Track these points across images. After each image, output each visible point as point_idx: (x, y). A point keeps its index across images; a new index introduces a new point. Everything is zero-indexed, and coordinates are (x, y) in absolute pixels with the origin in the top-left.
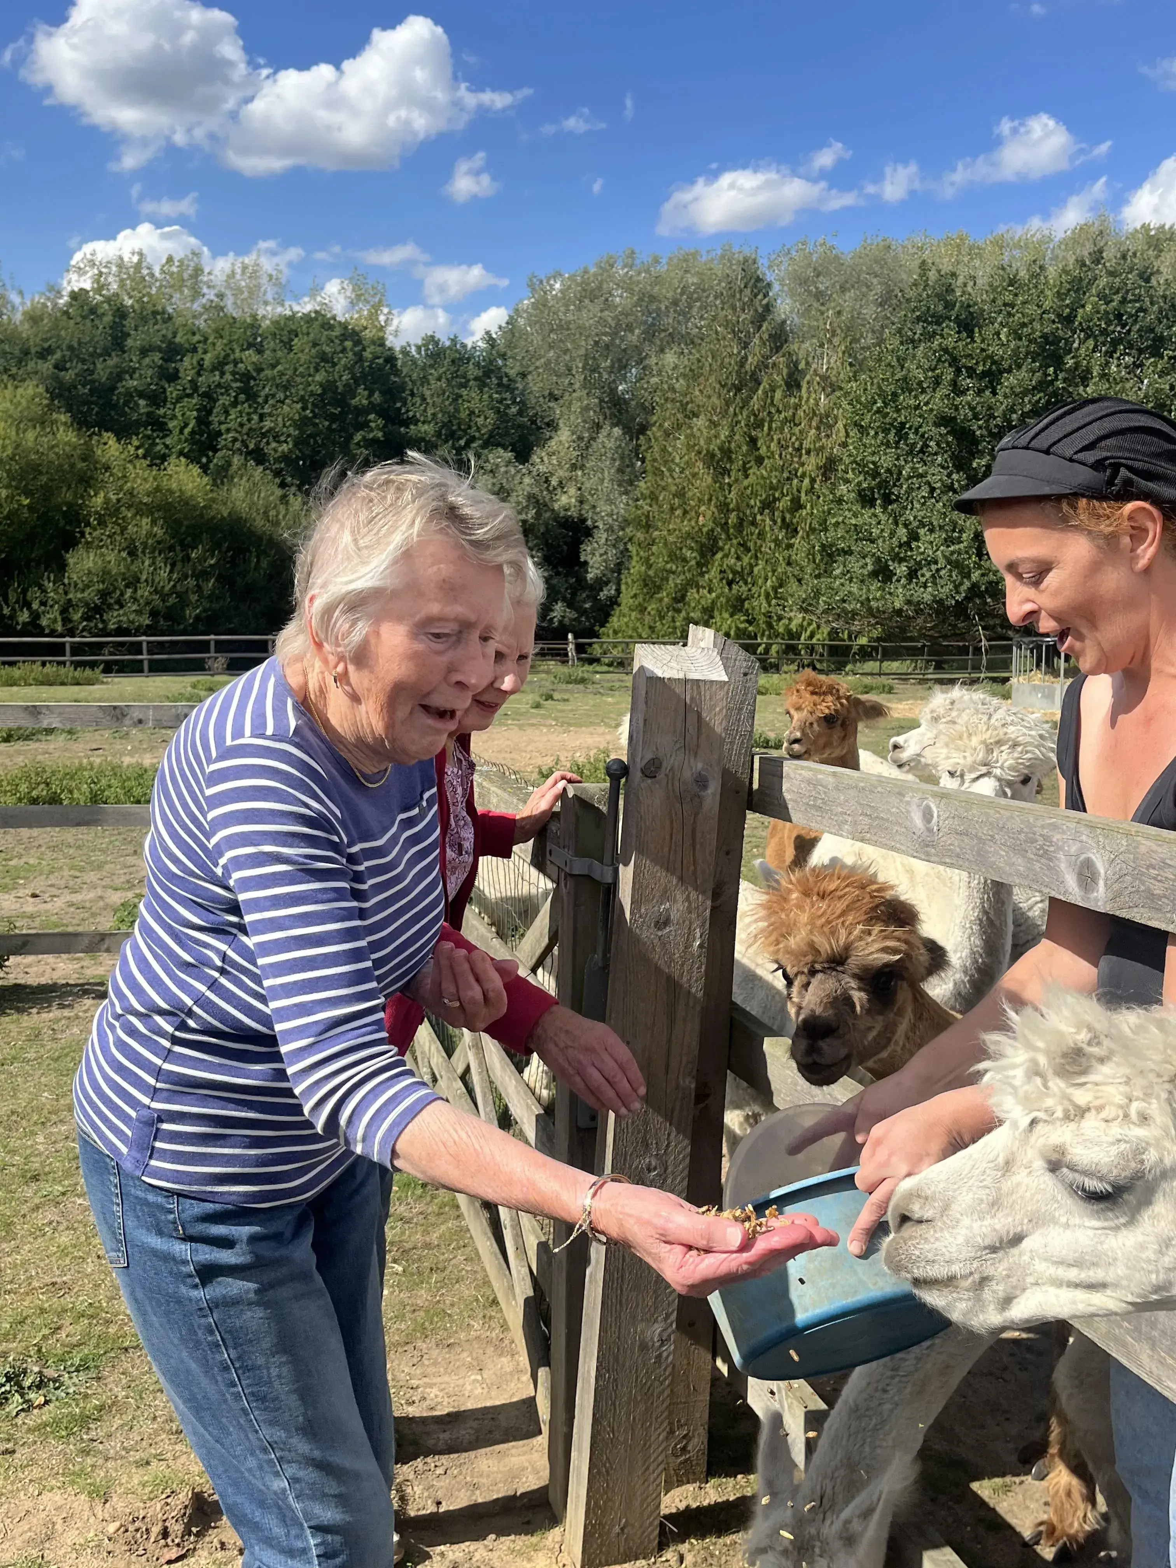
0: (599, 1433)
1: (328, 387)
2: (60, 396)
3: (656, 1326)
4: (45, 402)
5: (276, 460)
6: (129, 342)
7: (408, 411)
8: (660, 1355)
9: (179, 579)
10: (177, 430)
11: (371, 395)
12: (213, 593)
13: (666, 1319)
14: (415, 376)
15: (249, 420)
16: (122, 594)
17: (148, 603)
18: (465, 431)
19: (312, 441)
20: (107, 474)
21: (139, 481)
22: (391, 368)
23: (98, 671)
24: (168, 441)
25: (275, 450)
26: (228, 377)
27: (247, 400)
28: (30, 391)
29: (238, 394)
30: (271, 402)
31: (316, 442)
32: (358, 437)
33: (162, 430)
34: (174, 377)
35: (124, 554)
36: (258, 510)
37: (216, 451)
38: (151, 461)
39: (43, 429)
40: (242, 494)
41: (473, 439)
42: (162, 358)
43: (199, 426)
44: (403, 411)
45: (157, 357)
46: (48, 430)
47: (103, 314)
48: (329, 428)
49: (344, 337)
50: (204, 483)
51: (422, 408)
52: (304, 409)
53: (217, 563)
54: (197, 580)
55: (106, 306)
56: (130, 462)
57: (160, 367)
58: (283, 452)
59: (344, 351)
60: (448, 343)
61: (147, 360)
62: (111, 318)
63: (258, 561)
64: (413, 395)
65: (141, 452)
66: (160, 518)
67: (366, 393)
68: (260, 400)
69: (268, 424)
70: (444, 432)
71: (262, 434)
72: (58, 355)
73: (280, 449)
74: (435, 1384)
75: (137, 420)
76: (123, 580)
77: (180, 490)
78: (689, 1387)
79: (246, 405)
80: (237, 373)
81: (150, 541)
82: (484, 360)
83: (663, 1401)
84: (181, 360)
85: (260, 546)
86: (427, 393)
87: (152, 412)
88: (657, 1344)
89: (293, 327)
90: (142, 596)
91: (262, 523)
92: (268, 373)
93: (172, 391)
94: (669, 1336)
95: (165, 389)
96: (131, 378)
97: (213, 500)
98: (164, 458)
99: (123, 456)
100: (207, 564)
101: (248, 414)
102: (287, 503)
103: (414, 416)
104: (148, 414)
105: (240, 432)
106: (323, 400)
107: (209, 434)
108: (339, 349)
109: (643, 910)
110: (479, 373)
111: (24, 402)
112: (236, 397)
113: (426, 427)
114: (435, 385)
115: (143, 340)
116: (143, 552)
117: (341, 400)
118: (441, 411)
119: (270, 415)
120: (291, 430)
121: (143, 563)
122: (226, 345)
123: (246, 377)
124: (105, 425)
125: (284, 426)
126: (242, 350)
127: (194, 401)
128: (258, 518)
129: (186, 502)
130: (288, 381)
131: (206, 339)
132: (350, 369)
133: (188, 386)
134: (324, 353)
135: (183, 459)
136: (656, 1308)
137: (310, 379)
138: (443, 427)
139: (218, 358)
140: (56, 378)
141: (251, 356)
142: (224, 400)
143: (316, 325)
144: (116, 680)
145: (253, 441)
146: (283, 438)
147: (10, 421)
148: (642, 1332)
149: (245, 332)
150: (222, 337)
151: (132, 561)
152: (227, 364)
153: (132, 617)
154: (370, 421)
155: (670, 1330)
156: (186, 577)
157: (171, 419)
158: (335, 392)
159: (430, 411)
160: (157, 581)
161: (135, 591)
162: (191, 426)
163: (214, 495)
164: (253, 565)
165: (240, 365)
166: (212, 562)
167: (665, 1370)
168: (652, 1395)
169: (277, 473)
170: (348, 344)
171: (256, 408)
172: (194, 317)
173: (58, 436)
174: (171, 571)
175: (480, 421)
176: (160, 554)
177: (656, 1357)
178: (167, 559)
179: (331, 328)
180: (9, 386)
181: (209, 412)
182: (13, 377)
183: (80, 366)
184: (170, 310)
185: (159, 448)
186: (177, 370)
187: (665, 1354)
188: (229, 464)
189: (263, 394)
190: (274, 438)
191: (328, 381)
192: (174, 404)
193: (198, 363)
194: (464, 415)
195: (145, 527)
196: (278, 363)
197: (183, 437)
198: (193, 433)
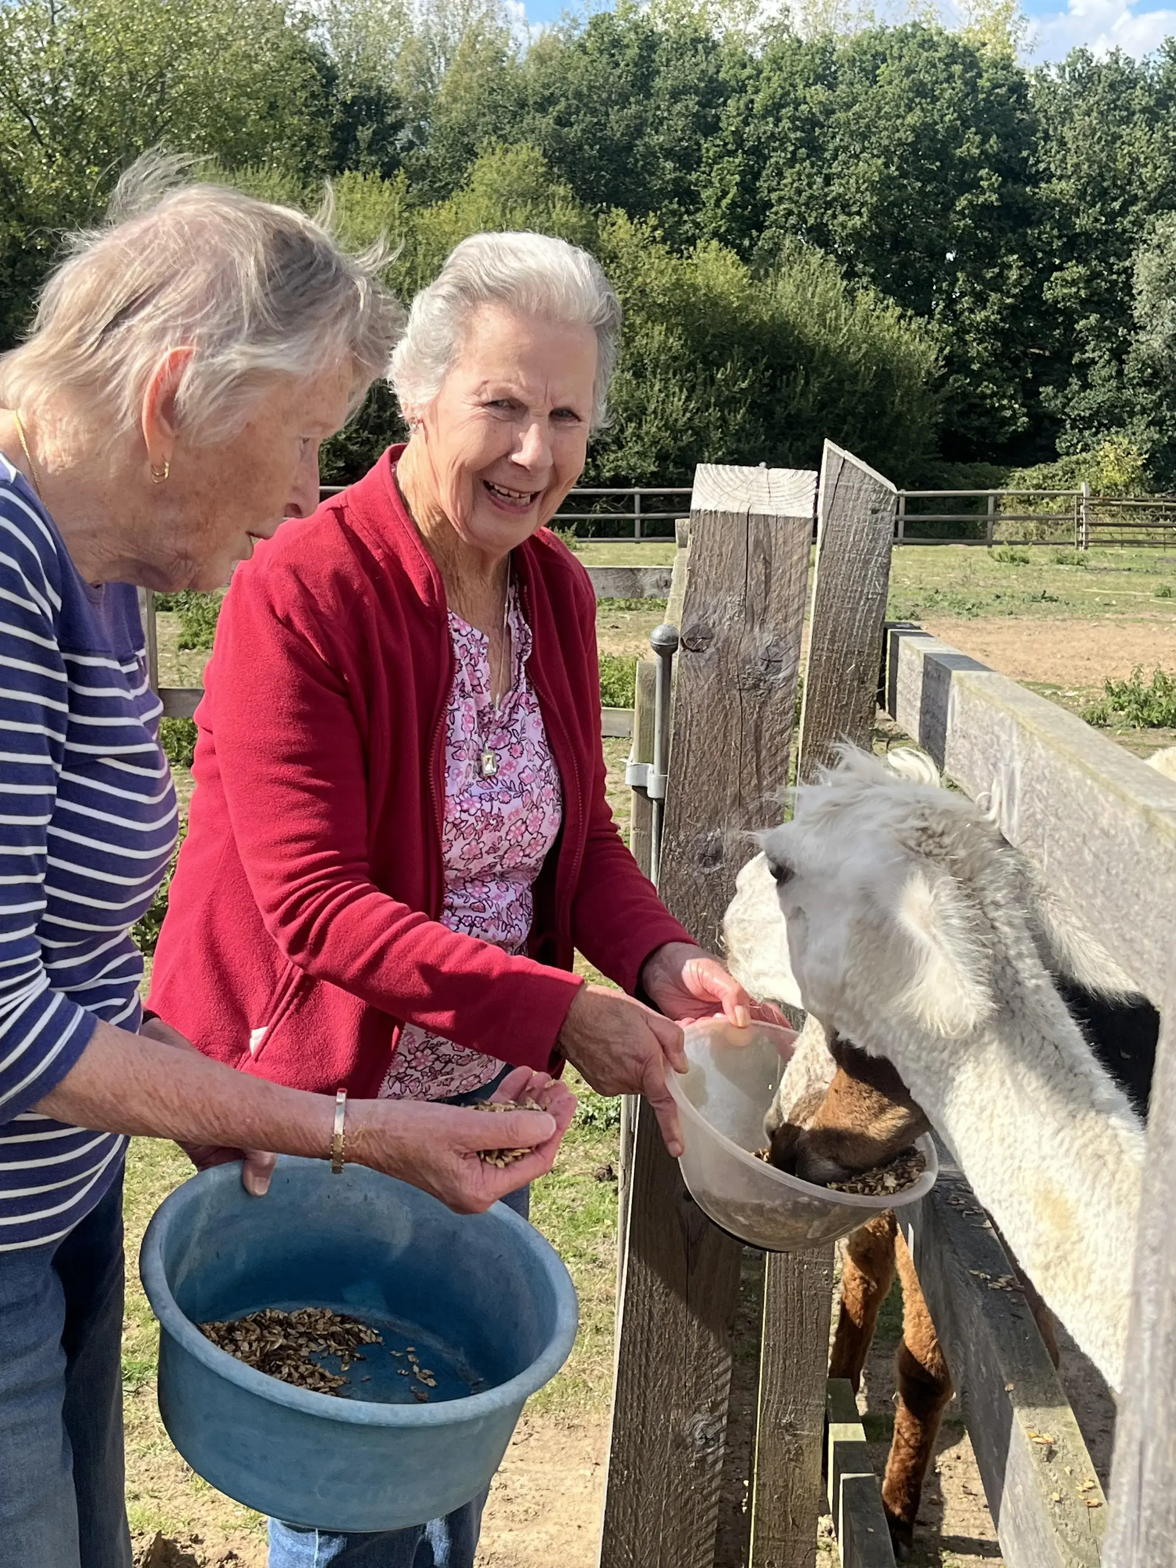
0: (613, 1549)
1: (924, 132)
2: (561, 160)
3: (698, 1416)
4: (542, 170)
5: (844, 242)
6: (658, 83)
7: (1038, 162)
8: (703, 1460)
9: (698, 409)
10: (712, 201)
11: (984, 141)
12: (742, 429)
13: (712, 1410)
14: (1052, 111)
15: (810, 185)
16: (622, 431)
17: (655, 443)
18: (1122, 188)
19: (896, 210)
20: (613, 266)
21: (653, 274)
22: (1018, 101)
23: (570, 532)
24: (700, 217)
25: (843, 226)
26: (786, 124)
27: (808, 157)
28: (524, 156)
29: (797, 149)
30: (842, 157)
31: (901, 210)
32: (962, 203)
33: (693, 202)
34: (711, 128)
35: (628, 375)
36: (811, 310)
37: (761, 228)
38: (671, 246)
39: (536, 205)
40: (791, 288)
41: (1134, 200)
42: (698, 103)
43: (742, 196)
44: (1031, 161)
45: (692, 102)
46: (542, 207)
47: (627, 46)
48: (921, 191)
49: (951, 59)
50: (740, 275)
51: (1059, 157)
52: (886, 165)
53: (751, 385)
54: (721, 410)
55: (632, 36)
56: (645, 247)
57: (694, 115)
58: (854, 228)
59: (950, 78)
60: (1106, 60)
61: (678, 107)
62: (637, 51)
63: (807, 383)
64: (1047, 138)
65: (659, 233)
66: (677, 325)
67: (978, 138)
68: (827, 155)
69: (836, 189)
70: (1089, 190)
71: (826, 202)
72: (562, 105)
73: (850, 224)
74: (529, 1472)
75: (661, 190)
76: (626, 410)
77: (708, 286)
78: (786, 1519)
79: (807, 163)
80: (799, 119)
81: (663, 357)
82: (1160, 82)
83: (708, 1523)
84: (724, 104)
85: (810, 362)
86: (1069, 135)
87: (681, 178)
88: (699, 1443)
89: (880, 49)
90: (647, 433)
91: (816, 329)
92: (841, 116)
93: (709, 147)
94: (717, 1434)
95: (698, 144)
96: (657, 132)
97: (752, 299)
98: (691, 241)
99: (635, 241)
100: (736, 389)
101: (809, 176)
102: (853, 299)
103: (1048, 169)
104: (675, 181)
105: (796, 202)
106: (915, 152)
107: (754, 206)
108: (943, 76)
109: (682, 837)
110: (1148, 101)
111: (514, 170)
112: (794, 153)
113: (1063, 184)
114: (1081, 122)
115: (677, 78)
116: (654, 373)
117: (942, 153)
118: (1088, 160)
119: (840, 176)
120: (868, 197)
121: (652, 386)
122: (785, 80)
123: (812, 122)
124: (615, 198)
125: (858, 190)
126: (807, 85)
127: (737, 161)
128: (811, 322)
129: (713, 301)
130: (868, 126)
131: (760, 72)
132: (956, 105)
133: (730, 139)
134: (922, 84)
135: (715, 243)
136: (698, 1392)
137: (899, 122)
138: (1088, 183)
139: (772, 97)
140: (557, 137)
141: (819, 93)
142: (778, 158)
143: (913, 44)
144: (592, 545)
145: (814, 214)
146: (855, 209)
147: (495, 197)
148: (678, 1422)
149: (813, 60)
150: (780, 69)
151: (638, 384)
152: (783, 107)
153: (632, 462)
154: (981, 179)
155: (718, 1426)
156: (707, 407)
157: (705, 187)
158: (933, 140)
159: (1071, 160)
160: (668, 411)
161: (640, 426)
162: (730, 196)
163: (753, 291)
164: (798, 389)
165: (803, 107)
166: (744, 385)
167: (711, 1480)
168: (691, 1511)
169: (841, 259)
170: (957, 68)
171: (822, 167)
172: (748, 42)
173: (554, 216)
174: (688, 399)
175: (1146, 172)
176: (675, 375)
177: (697, 1461)
178: (684, 381)
179: (934, 47)
180: (498, 151)
181: (757, 176)
182: (504, 138)
183: (588, 118)
184: (716, 36)
185: (686, 227)
186: (718, 118)
187: (710, 1459)
188: (777, 248)
189: (831, 146)
190: (843, 207)
191: (924, 124)
192: (711, 166)
193: (747, 106)
194: (1121, 165)
195: (657, 338)
196: (855, 101)
197: (719, 212)
198: (733, 205)
